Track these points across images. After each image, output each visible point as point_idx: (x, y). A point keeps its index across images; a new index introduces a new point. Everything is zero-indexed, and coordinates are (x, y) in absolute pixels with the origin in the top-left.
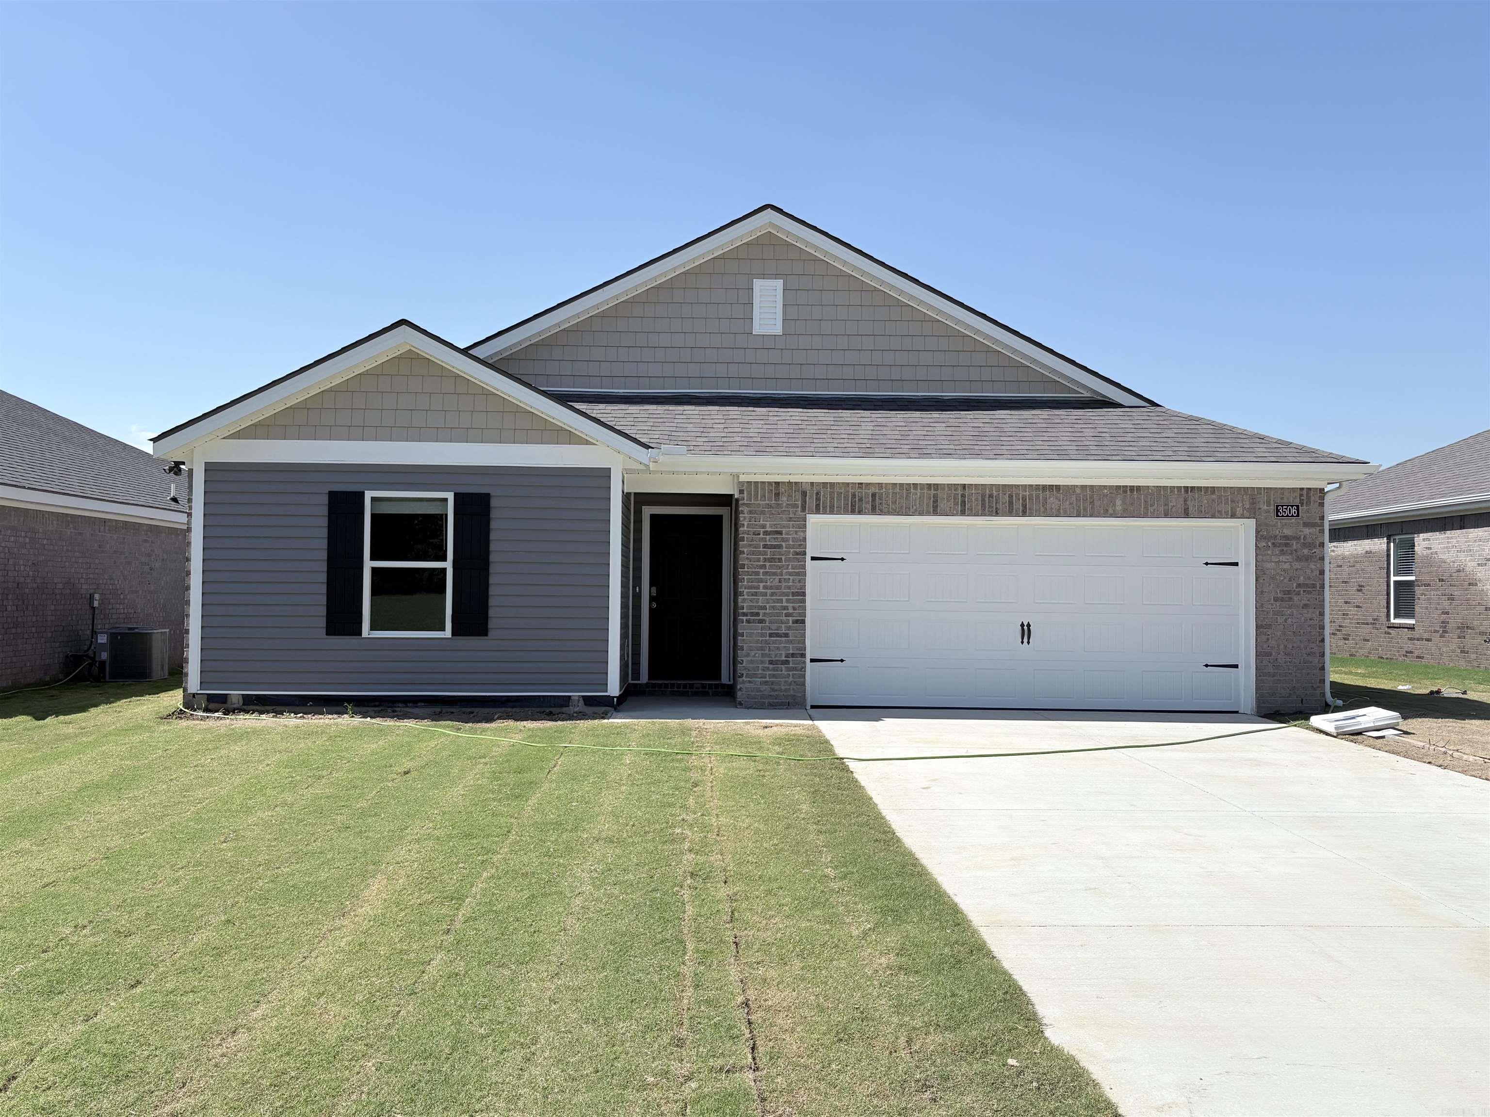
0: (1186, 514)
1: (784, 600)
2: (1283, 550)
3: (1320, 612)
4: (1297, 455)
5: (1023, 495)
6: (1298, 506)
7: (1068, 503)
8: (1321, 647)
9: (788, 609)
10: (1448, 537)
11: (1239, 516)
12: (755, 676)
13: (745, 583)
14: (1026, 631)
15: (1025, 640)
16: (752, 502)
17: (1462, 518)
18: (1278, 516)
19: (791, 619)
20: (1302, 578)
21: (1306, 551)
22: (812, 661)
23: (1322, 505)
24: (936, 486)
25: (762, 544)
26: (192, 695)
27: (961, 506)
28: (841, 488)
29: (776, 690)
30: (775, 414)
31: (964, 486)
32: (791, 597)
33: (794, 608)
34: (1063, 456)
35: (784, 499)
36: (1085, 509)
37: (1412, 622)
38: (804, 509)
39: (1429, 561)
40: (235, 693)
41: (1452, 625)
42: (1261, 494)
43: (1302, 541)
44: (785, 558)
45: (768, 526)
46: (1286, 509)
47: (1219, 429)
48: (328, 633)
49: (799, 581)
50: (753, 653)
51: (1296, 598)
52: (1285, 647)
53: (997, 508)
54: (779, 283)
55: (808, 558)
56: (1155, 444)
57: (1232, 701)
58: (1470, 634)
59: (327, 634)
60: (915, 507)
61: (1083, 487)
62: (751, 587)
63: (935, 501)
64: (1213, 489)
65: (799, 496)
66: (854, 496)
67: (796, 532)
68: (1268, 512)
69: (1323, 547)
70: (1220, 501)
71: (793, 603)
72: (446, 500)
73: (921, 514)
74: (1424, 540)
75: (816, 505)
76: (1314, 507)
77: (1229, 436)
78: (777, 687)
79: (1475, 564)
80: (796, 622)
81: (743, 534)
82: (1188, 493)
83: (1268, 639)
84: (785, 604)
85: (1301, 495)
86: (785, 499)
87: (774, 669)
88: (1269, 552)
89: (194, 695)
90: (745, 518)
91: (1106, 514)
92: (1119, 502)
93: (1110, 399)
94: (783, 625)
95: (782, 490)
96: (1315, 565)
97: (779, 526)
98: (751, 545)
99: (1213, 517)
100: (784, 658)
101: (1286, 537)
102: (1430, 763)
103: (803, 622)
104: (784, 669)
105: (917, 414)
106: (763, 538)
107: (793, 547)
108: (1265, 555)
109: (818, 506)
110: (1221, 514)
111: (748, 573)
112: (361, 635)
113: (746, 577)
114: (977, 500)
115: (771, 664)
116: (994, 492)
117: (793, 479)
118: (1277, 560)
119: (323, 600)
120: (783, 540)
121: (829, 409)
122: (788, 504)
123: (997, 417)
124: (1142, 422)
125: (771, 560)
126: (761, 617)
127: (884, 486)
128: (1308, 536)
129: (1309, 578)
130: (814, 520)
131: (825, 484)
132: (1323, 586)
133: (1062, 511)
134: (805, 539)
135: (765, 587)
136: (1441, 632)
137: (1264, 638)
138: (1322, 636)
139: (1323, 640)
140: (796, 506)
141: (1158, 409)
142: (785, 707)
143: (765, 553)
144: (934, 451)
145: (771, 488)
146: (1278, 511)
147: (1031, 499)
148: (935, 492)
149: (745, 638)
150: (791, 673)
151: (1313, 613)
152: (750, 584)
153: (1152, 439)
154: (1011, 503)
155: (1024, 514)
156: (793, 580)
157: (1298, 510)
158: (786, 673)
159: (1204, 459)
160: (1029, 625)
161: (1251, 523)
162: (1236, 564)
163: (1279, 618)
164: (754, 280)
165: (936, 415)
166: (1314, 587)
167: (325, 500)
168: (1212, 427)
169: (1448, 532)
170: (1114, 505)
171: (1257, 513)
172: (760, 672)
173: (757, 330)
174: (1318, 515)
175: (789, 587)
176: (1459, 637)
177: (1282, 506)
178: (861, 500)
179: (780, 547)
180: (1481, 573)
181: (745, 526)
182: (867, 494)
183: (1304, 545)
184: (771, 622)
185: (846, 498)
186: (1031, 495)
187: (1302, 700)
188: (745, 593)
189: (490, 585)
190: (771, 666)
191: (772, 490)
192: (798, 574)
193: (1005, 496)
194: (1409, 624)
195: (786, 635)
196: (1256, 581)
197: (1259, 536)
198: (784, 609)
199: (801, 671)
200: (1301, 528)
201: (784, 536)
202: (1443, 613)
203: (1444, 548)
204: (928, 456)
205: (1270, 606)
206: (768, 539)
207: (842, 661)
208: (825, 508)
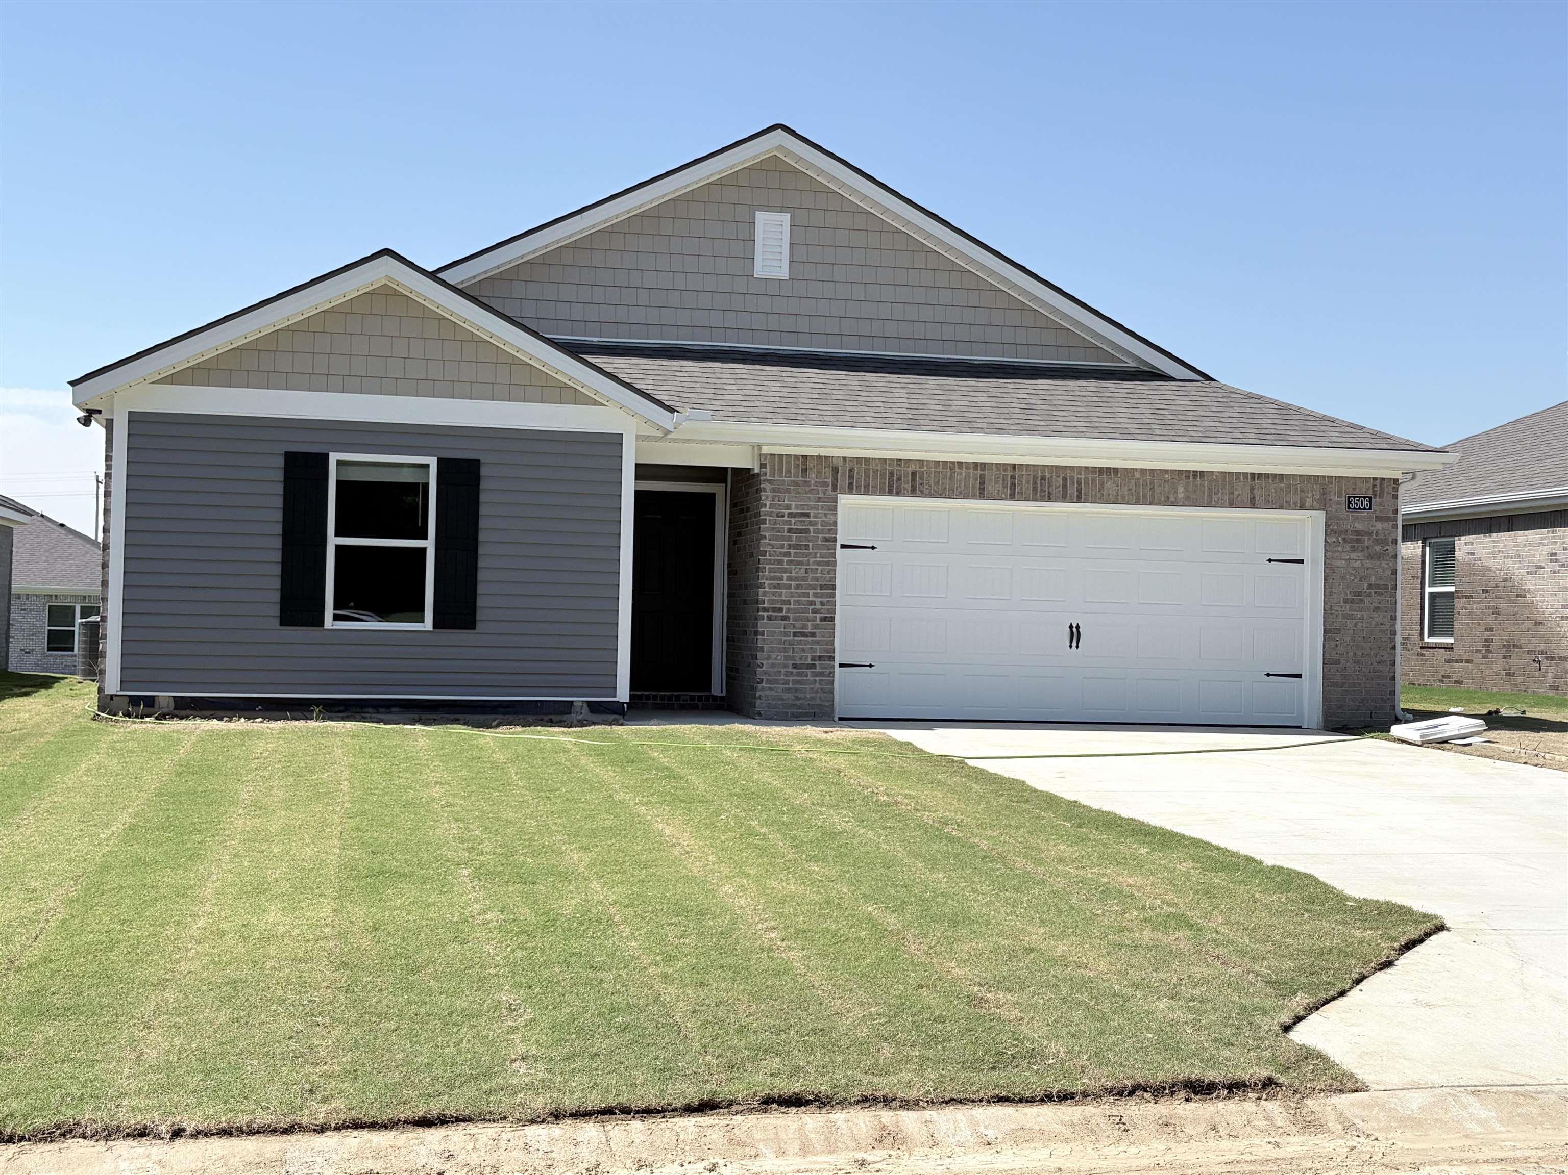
0: (1253, 505)
1: (811, 594)
2: (1354, 546)
3: (1391, 616)
4: (1372, 441)
5: (1078, 478)
6: (1370, 498)
7: (1126, 488)
8: (1392, 654)
9: (815, 605)
10: (1494, 541)
11: (1309, 508)
12: (776, 682)
13: (767, 573)
14: (1075, 634)
15: (1074, 644)
16: (776, 478)
17: (1511, 518)
18: (1349, 508)
19: (818, 615)
20: (1373, 578)
21: (1378, 548)
22: (841, 665)
23: (1395, 497)
24: (984, 465)
25: (786, 527)
26: (109, 697)
27: (1011, 489)
28: (877, 465)
29: (800, 699)
30: (790, 374)
31: (1014, 466)
32: (819, 591)
33: (822, 604)
34: (1126, 435)
35: (812, 476)
36: (1145, 496)
37: (1451, 640)
38: (835, 488)
39: (1472, 567)
40: (164, 695)
41: (1497, 641)
42: (1332, 484)
43: (1374, 537)
44: (812, 545)
45: (793, 506)
46: (1358, 500)
47: (1286, 410)
48: (282, 623)
49: (829, 573)
50: (774, 655)
51: (1367, 600)
52: (1355, 654)
53: (1049, 493)
54: (786, 218)
55: (838, 546)
56: (1221, 425)
57: (1295, 715)
58: (1517, 653)
59: (281, 625)
60: (959, 490)
61: (1143, 471)
62: (772, 578)
63: (982, 483)
64: (1282, 477)
65: (829, 472)
66: (892, 474)
67: (826, 515)
68: (1339, 503)
69: (1396, 544)
70: (1288, 490)
71: (820, 597)
72: (427, 466)
73: (966, 497)
74: (1466, 544)
75: (849, 484)
76: (1388, 498)
77: (1297, 417)
78: (801, 695)
79: (1523, 572)
80: (824, 619)
81: (765, 515)
82: (1254, 480)
83: (1337, 646)
84: (811, 599)
85: (1374, 486)
86: (814, 476)
87: (798, 674)
88: (1339, 549)
89: (112, 696)
90: (767, 497)
91: (1168, 502)
92: (1181, 489)
93: (1160, 370)
94: (809, 623)
95: (810, 464)
96: (1388, 564)
97: (806, 507)
98: (773, 528)
99: (1281, 508)
100: (809, 662)
101: (1358, 533)
102: (1525, 763)
103: (832, 619)
104: (809, 674)
105: (951, 381)
106: (787, 521)
107: (822, 532)
108: (1335, 552)
109: (851, 484)
110: (1290, 505)
111: (770, 562)
112: (323, 626)
113: (767, 567)
114: (1028, 482)
115: (795, 668)
116: (1047, 474)
117: (824, 452)
118: (1348, 557)
119: (277, 583)
120: (811, 523)
121: (849, 371)
122: (816, 482)
123: (1041, 387)
124: (1200, 399)
125: (797, 547)
126: (784, 614)
127: (925, 463)
128: (1380, 532)
129: (1381, 578)
130: (846, 501)
131: (858, 460)
132: (1395, 587)
133: (1119, 498)
134: (835, 523)
135: (790, 579)
136: (1484, 652)
137: (1333, 644)
138: (1393, 643)
139: (1394, 648)
140: (825, 484)
141: (1213, 383)
142: (810, 718)
143: (790, 539)
144: (985, 426)
145: (797, 462)
146: (1349, 503)
147: (1087, 483)
148: (982, 472)
149: (765, 637)
150: (817, 679)
151: (1384, 617)
152: (772, 574)
153: (1216, 419)
154: (1065, 486)
155: (1079, 500)
156: (822, 571)
157: (1370, 502)
158: (812, 679)
159: (1276, 443)
160: (1078, 627)
161: (1321, 516)
162: (1302, 561)
163: (1348, 623)
164: (757, 212)
165: (972, 382)
166: (1385, 589)
167: (281, 462)
168: (1277, 407)
169: (1494, 535)
170: (1176, 492)
171: (1327, 506)
172: (782, 677)
173: (760, 271)
174: (1392, 509)
175: (817, 579)
176: (1505, 658)
177: (1354, 497)
178: (899, 479)
179: (807, 531)
180: (1530, 583)
181: (768, 507)
182: (906, 473)
183: (1377, 542)
184: (795, 620)
185: (883, 476)
186: (1086, 479)
187: (1371, 713)
188: (766, 585)
189: (479, 569)
190: (795, 671)
191: (798, 465)
192: (827, 564)
193: (1058, 479)
194: (1447, 643)
195: (813, 635)
196: (1325, 580)
197: (1329, 530)
198: (811, 605)
199: (829, 676)
200: (1373, 522)
201: (812, 519)
202: (1486, 629)
203: (1489, 553)
204: (981, 430)
205: (1339, 609)
206: (793, 522)
207: (871, 666)
208: (858, 487)
